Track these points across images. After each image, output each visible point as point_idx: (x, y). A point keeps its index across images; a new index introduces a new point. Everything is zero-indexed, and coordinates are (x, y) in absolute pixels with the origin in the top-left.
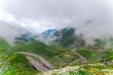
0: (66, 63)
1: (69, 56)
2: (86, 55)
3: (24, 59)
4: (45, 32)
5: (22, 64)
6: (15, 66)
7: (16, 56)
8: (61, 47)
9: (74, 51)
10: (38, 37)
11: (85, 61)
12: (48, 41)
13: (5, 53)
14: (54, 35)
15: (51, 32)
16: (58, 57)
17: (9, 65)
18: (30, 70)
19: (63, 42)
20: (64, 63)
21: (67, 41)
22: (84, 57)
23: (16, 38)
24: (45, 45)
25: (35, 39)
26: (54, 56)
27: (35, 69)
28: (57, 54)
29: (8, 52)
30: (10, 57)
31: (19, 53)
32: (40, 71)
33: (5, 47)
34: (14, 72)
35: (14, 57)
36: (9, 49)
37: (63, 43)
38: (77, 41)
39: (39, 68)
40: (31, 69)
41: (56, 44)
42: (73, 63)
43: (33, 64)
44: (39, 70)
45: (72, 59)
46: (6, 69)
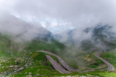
0: (86, 68)
2: (115, 61)
5: (42, 61)
6: (37, 63)
7: (38, 54)
8: (81, 49)
11: (112, 68)
13: (30, 50)
16: (77, 60)
17: (32, 61)
18: (49, 69)
20: (84, 67)
27: (54, 68)
28: (76, 56)
29: (32, 50)
30: (34, 54)
31: (40, 51)
32: (58, 71)
34: (36, 68)
35: (36, 55)
37: (83, 45)
42: (95, 69)
43: (52, 63)
44: (57, 69)
45: (94, 64)
46: (30, 64)
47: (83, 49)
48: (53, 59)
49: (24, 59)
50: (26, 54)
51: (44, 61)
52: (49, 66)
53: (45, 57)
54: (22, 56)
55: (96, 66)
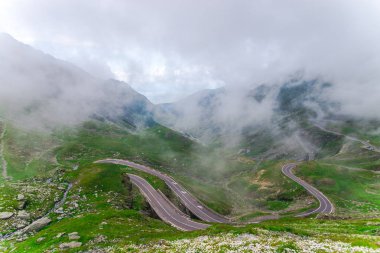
0: (257, 210)
1: (269, 184)
2: (337, 188)
3: (123, 182)
5: (116, 194)
6: (98, 200)
7: (99, 170)
8: (240, 150)
9: (286, 168)
11: (329, 208)
13: (71, 158)
16: (229, 186)
17: (81, 196)
18: (139, 218)
20: (251, 206)
22: (326, 193)
24: (187, 140)
25: (157, 121)
26: (214, 179)
27: (154, 215)
28: (226, 176)
29: (79, 157)
30: (86, 170)
31: (108, 160)
32: (169, 225)
34: (94, 219)
35: (94, 173)
39: (165, 215)
40: (140, 212)
42: (281, 211)
43: (149, 200)
44: (164, 219)
45: (278, 196)
46: (73, 206)
47: (248, 151)
48: (153, 184)
49: (52, 188)
50: (57, 173)
51: (122, 193)
52: (138, 210)
53: (125, 181)
54: (44, 180)
55: (283, 203)
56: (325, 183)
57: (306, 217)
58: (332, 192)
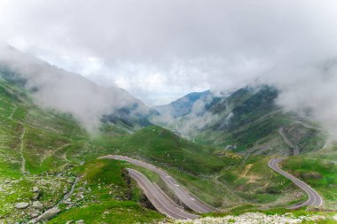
0: (246, 202)
1: (257, 177)
2: (324, 181)
3: (123, 175)
4: (178, 100)
5: (117, 187)
6: (101, 192)
7: (102, 165)
8: (228, 146)
9: (274, 163)
10: (158, 114)
11: (318, 201)
12: (188, 128)
13: (78, 155)
14: (208, 108)
15: (198, 101)
16: (219, 180)
17: (87, 188)
18: (137, 208)
19: (236, 131)
20: (240, 199)
21: (250, 129)
22: (314, 186)
23: (104, 116)
24: (178, 138)
25: (151, 121)
26: (204, 173)
27: (150, 206)
28: (216, 170)
29: (85, 154)
30: (91, 165)
31: (110, 156)
32: (165, 216)
33: (79, 139)
34: (97, 208)
35: (98, 167)
36: (86, 145)
37: (235, 136)
38: (285, 132)
39: (161, 206)
40: (139, 204)
41: (212, 138)
42: (271, 204)
43: (146, 192)
44: (160, 210)
45: (267, 189)
46: (79, 197)
47: (235, 147)
48: (149, 178)
49: (62, 181)
50: (66, 168)
51: (121, 185)
52: (136, 201)
53: (125, 175)
54: (56, 174)
55: (272, 196)
56: (312, 177)
57: (296, 209)
58: (320, 185)
